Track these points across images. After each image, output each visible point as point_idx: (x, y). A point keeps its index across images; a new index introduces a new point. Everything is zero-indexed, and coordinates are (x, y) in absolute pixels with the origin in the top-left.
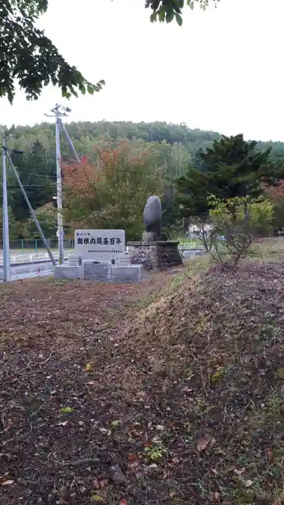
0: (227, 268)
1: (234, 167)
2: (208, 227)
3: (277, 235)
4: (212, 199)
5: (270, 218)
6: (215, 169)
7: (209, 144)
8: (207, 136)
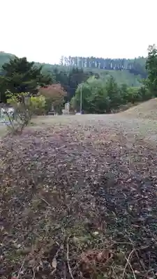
0: (17, 133)
1: (22, 76)
2: (11, 110)
3: (47, 114)
4: (8, 93)
5: (43, 105)
6: (11, 75)
7: (8, 61)
8: (8, 56)
